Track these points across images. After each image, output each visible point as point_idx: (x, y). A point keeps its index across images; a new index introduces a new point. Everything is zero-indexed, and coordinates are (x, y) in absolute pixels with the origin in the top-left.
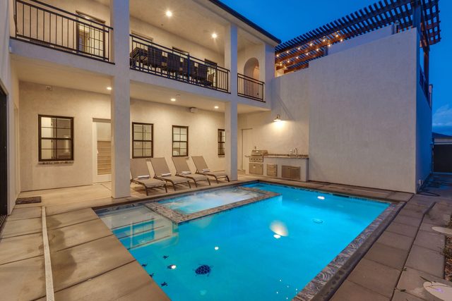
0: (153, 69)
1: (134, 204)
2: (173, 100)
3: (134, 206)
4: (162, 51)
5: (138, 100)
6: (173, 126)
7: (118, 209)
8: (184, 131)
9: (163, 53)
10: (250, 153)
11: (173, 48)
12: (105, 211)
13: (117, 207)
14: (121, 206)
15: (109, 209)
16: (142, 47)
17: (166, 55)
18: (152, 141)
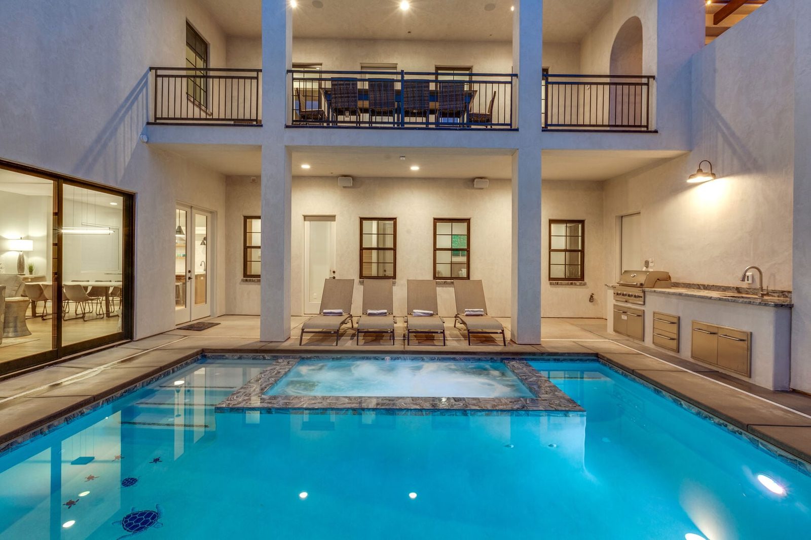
0: (353, 118)
1: (266, 356)
2: (415, 168)
3: (264, 358)
4: (356, 80)
5: (369, 178)
6: (436, 220)
7: (240, 358)
8: (460, 229)
9: (359, 83)
10: (615, 279)
11: (437, 68)
12: (222, 357)
13: (238, 355)
14: (244, 355)
15: (227, 355)
16: (309, 85)
17: (366, 86)
18: (394, 249)
